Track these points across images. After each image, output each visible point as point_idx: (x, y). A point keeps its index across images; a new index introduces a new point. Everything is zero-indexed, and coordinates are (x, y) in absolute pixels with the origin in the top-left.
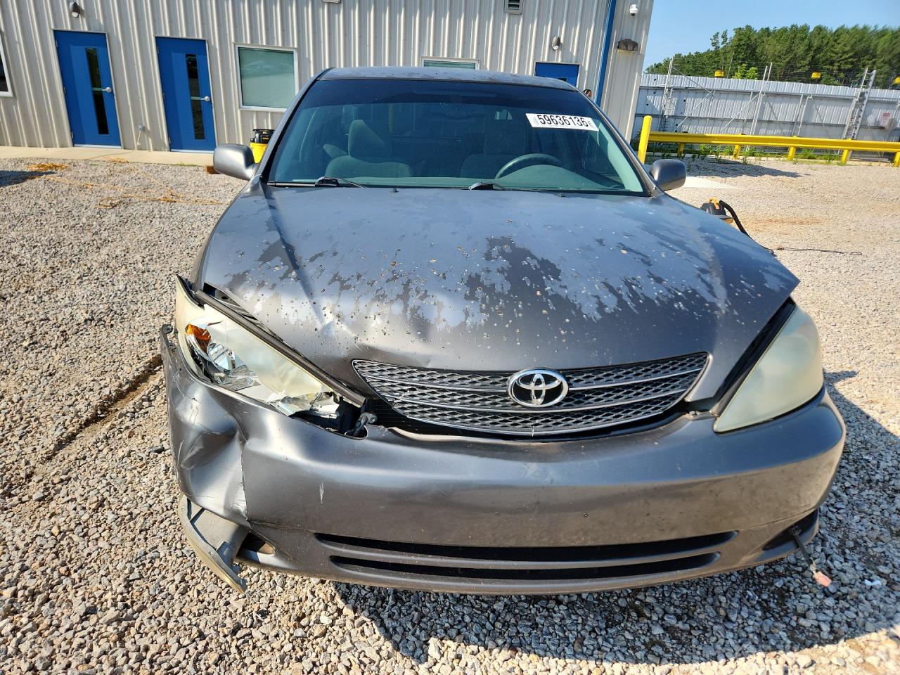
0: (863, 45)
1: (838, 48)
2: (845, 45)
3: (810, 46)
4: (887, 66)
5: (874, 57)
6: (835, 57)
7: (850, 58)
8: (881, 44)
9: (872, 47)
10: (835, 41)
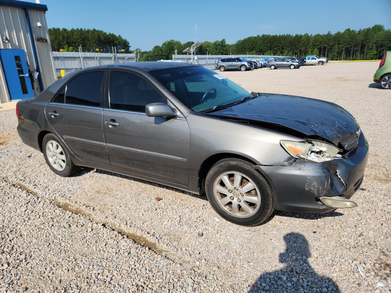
0: (83, 36)
1: (75, 37)
2: (77, 36)
3: (64, 37)
4: (95, 44)
5: (89, 40)
6: (75, 41)
7: (81, 41)
8: (90, 36)
9: (87, 37)
10: (73, 34)
